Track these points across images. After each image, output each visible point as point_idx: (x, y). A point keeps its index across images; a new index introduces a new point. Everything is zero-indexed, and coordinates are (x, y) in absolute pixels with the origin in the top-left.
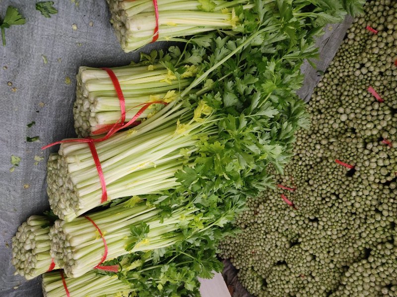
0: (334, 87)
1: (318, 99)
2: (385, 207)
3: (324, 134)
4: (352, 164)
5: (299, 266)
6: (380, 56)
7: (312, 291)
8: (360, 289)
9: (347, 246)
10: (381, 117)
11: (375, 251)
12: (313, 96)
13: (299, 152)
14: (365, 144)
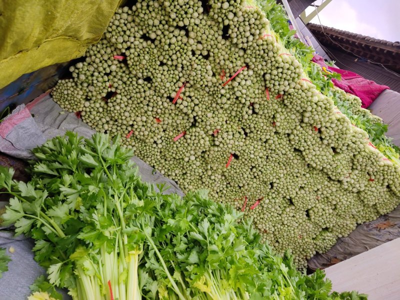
0: (167, 162)
1: (174, 174)
2: (263, 137)
3: (203, 172)
4: (229, 155)
5: (310, 200)
6: (151, 131)
7: (330, 191)
8: (325, 158)
9: (292, 164)
10: (197, 134)
11: (296, 145)
12: (171, 178)
13: (215, 192)
14: (214, 145)
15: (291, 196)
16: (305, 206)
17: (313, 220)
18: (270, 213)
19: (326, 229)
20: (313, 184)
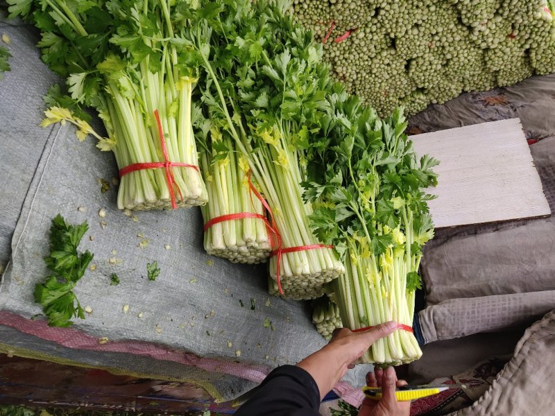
15: (397, 34)
16: (409, 52)
17: (411, 75)
18: (359, 54)
19: (422, 90)
20: (434, 23)
